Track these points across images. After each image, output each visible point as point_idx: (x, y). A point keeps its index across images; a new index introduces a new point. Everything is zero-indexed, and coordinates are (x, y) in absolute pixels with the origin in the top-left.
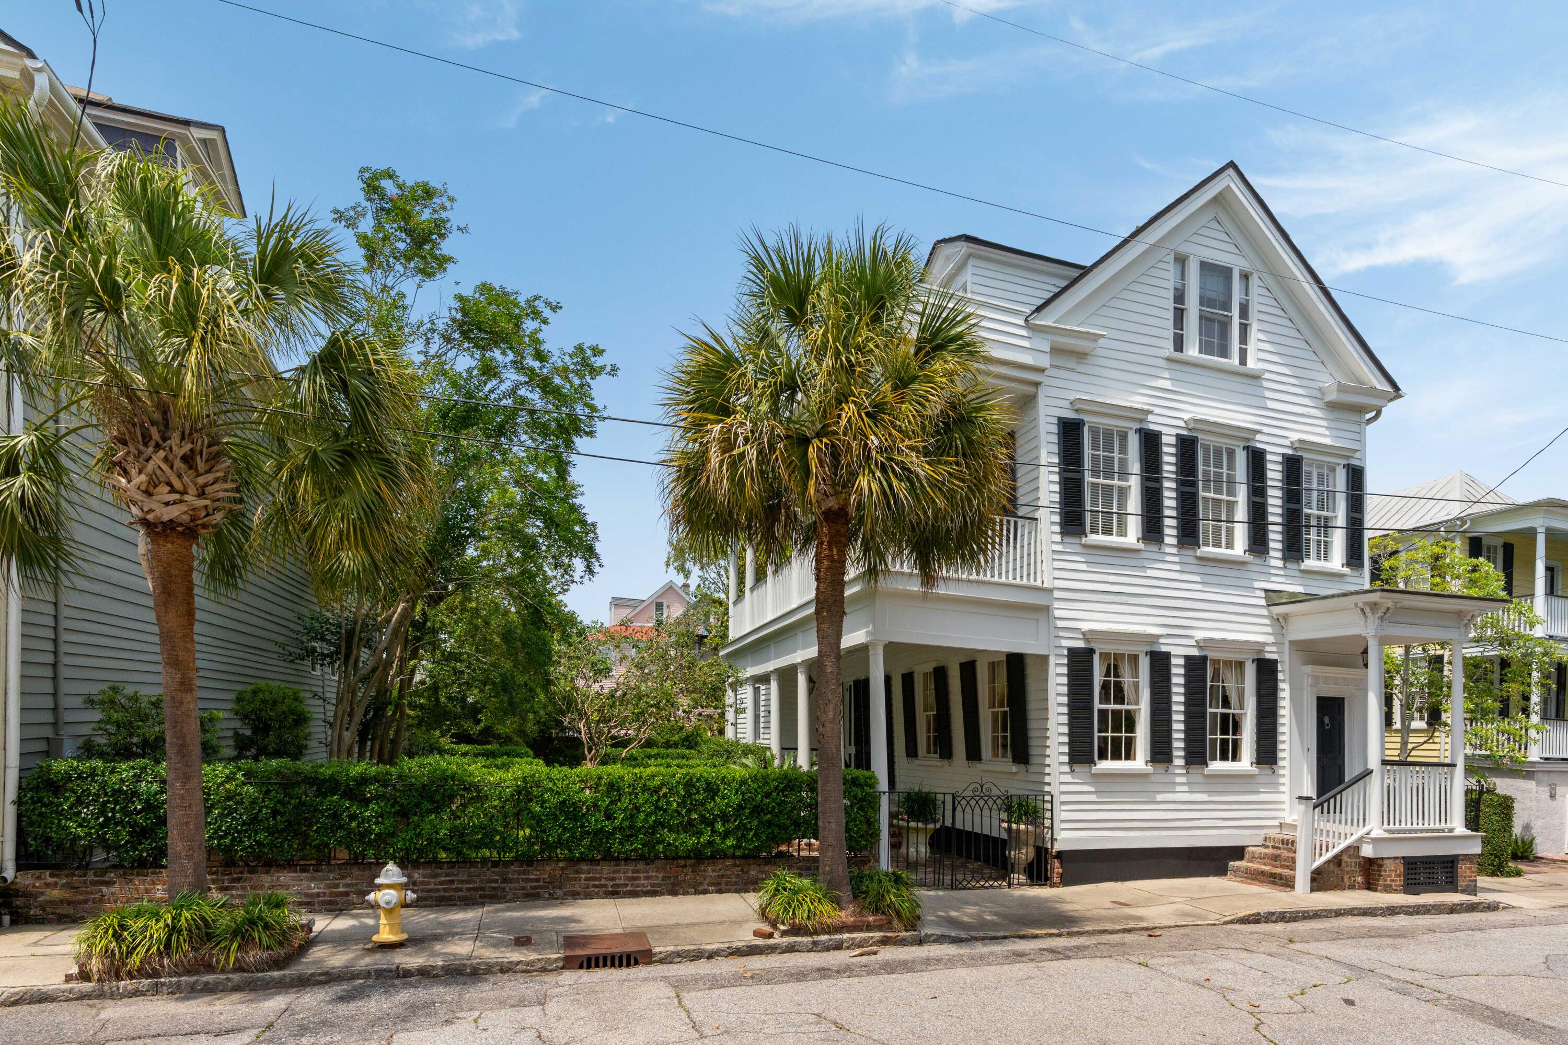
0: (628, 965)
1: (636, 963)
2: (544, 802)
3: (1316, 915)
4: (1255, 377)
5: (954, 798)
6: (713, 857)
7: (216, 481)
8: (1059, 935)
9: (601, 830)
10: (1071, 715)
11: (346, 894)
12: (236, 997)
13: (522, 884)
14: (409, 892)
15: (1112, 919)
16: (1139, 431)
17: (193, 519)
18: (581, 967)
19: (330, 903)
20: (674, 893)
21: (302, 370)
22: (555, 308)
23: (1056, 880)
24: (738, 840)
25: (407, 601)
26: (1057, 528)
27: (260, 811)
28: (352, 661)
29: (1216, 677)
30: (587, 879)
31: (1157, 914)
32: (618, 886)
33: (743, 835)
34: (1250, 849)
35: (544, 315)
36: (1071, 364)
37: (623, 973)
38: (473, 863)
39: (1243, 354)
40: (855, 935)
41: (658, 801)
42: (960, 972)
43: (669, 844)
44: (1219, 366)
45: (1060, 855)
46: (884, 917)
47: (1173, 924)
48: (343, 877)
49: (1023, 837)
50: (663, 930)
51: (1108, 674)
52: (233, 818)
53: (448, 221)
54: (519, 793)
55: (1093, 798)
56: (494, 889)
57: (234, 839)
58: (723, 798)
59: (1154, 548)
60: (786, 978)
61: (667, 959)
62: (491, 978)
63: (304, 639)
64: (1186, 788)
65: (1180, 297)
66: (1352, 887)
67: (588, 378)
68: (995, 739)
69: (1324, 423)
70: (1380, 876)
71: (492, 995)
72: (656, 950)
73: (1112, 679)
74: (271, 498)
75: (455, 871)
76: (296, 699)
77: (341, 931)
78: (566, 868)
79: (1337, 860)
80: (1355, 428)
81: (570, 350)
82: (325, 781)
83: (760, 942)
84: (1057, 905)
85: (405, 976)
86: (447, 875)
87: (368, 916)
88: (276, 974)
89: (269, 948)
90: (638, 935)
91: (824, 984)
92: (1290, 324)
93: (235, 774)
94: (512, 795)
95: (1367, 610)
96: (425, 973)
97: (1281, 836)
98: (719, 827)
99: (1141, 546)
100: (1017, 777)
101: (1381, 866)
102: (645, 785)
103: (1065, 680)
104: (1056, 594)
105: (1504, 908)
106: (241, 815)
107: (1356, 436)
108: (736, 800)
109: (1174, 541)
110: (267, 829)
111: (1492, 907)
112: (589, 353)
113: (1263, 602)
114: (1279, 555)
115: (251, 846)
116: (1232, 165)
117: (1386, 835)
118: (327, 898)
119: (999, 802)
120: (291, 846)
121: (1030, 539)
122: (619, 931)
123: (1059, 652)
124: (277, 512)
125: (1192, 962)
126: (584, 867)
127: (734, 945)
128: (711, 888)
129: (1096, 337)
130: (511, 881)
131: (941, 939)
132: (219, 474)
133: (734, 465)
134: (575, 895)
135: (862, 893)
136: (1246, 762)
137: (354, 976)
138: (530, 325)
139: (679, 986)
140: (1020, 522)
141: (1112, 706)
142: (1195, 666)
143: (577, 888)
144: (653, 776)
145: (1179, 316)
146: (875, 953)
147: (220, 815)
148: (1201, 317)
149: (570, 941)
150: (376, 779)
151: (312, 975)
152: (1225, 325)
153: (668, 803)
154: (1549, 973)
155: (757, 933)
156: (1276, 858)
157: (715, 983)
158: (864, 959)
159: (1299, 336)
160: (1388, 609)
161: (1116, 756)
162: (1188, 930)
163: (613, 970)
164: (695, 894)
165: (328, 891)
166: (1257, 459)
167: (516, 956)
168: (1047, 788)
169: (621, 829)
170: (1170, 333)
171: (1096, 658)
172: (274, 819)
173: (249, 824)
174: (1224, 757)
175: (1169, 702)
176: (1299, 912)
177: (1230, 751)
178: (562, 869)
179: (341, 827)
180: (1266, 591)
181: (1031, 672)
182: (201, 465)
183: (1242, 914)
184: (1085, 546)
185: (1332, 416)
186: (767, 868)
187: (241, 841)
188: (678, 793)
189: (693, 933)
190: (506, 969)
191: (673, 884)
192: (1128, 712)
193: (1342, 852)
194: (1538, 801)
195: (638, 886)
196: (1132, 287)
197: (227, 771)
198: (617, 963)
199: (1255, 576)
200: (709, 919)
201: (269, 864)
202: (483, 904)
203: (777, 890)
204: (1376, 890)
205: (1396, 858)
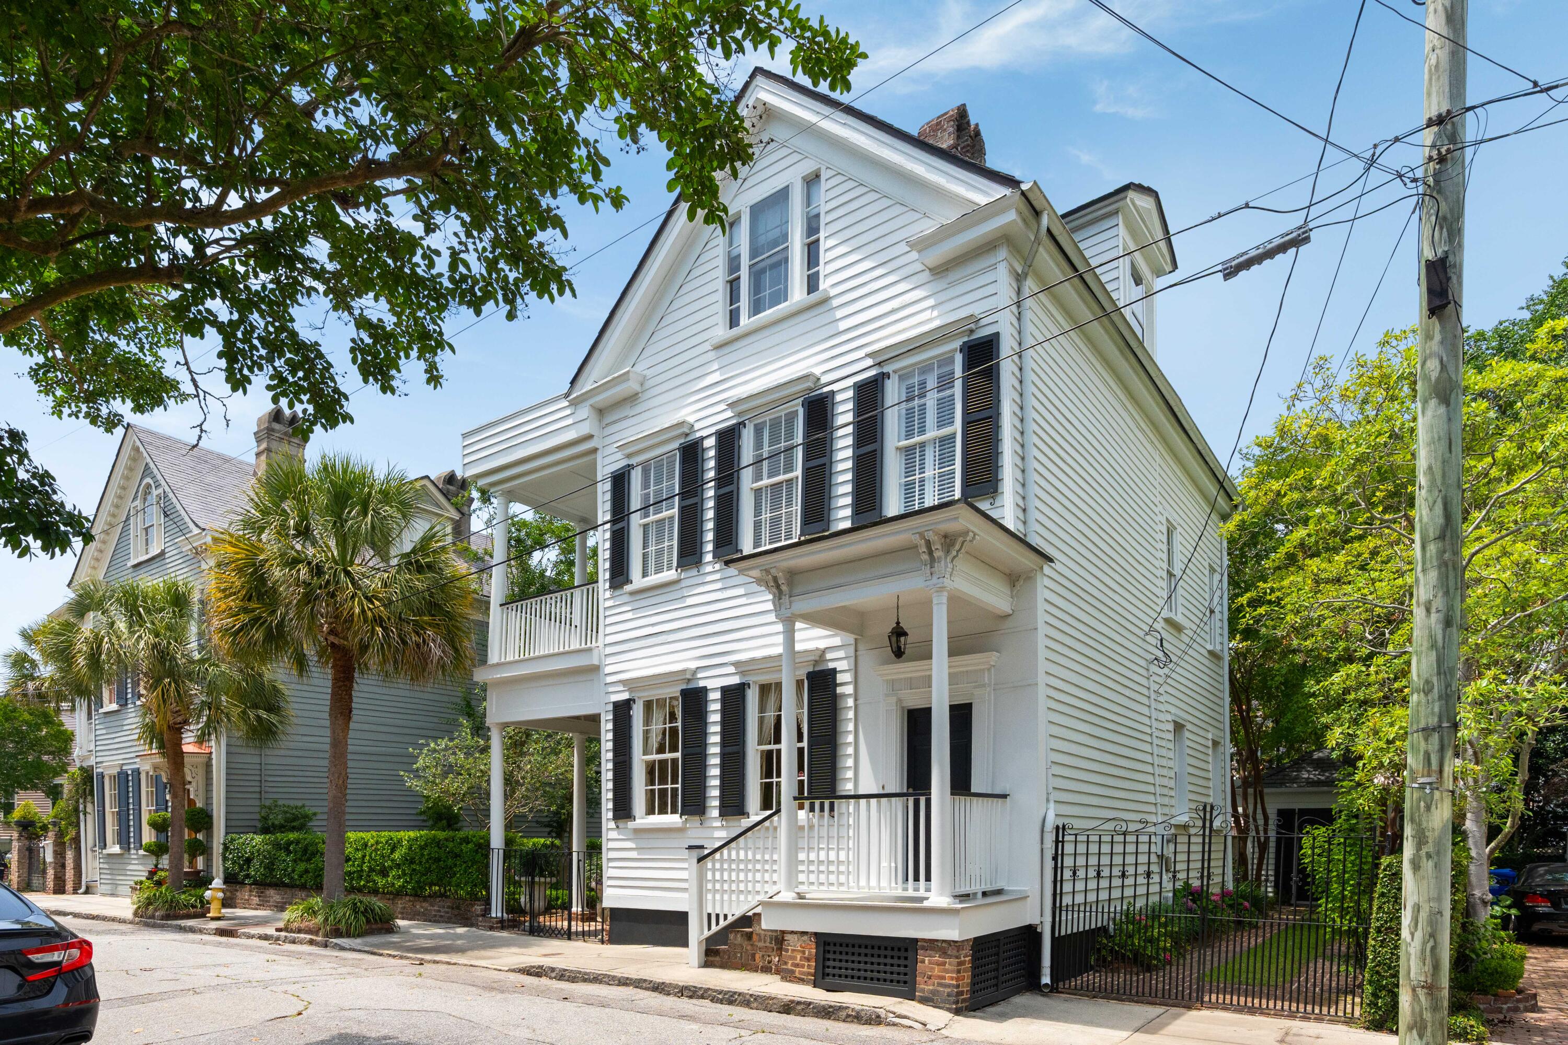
4: (827, 299)
10: (614, 770)
16: (681, 448)
23: (606, 937)
26: (609, 585)
36: (626, 412)
39: (812, 278)
44: (775, 318)
59: (694, 572)
65: (732, 266)
69: (932, 301)
99: (677, 576)
103: (611, 735)
104: (608, 651)
109: (711, 558)
123: (607, 707)
142: (733, 697)
145: (734, 288)
148: (753, 274)
152: (782, 263)
159: (888, 203)
161: (663, 810)
166: (820, 409)
170: (727, 313)
171: (636, 708)
175: (704, 744)
184: (629, 594)
185: (941, 284)
205: (804, 933)
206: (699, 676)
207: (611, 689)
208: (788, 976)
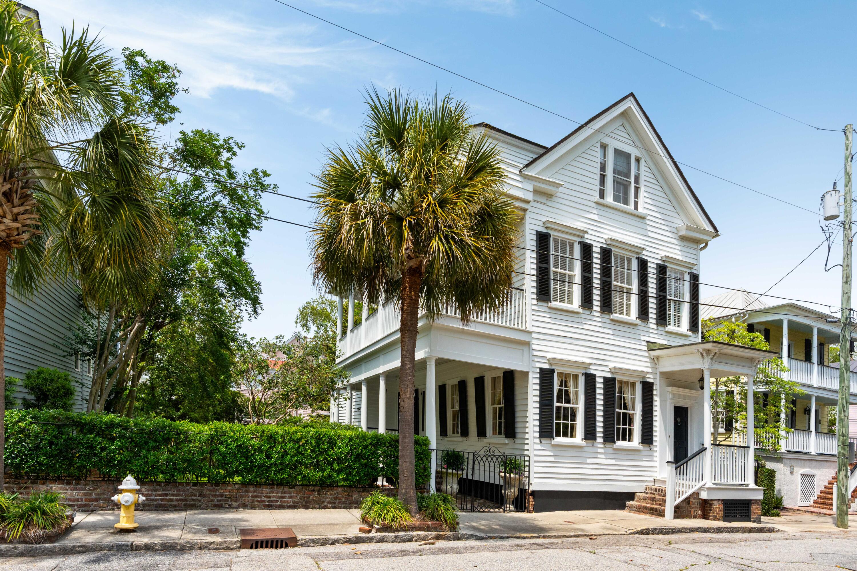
0: (282, 547)
1: (287, 546)
2: (228, 445)
3: (679, 531)
4: (642, 218)
5: (474, 456)
6: (331, 486)
7: (26, 212)
8: (538, 537)
9: (263, 465)
10: (541, 408)
11: (96, 500)
12: (20, 559)
13: (212, 498)
14: (141, 496)
15: (567, 530)
16: (581, 243)
17: (8, 236)
18: (252, 547)
19: (85, 505)
20: (306, 507)
21: (88, 141)
22: (241, 146)
23: (531, 508)
24: (347, 475)
25: (141, 322)
26: (535, 296)
27: (41, 442)
28: (103, 358)
29: (620, 392)
30: (252, 496)
31: (591, 528)
32: (272, 501)
33: (350, 473)
34: (638, 494)
35: (234, 150)
36: (544, 200)
37: (279, 551)
38: (181, 484)
39: (636, 203)
40: (420, 533)
41: (299, 447)
42: (487, 554)
43: (305, 476)
44: (624, 210)
45: (533, 493)
46: (437, 522)
47: (602, 533)
48: (95, 489)
49: (513, 482)
50: (303, 527)
51: (561, 385)
52: (22, 446)
53: (177, 84)
54: (212, 438)
55: (552, 459)
56: (193, 500)
57: (22, 459)
58: (339, 448)
59: (588, 312)
60: (382, 555)
61: (305, 544)
62: (194, 553)
63: (73, 342)
64: (603, 456)
65: (603, 168)
66: (695, 517)
67: (260, 192)
68: (494, 424)
69: (678, 248)
70: (711, 510)
71: (196, 561)
72: (299, 538)
73: (564, 388)
74: (60, 233)
75: (169, 488)
76: (66, 380)
77: (93, 522)
78: (240, 489)
79: (687, 500)
80: (694, 252)
81: (250, 172)
82: (86, 424)
83: (363, 535)
84: (534, 522)
85: (136, 550)
86: (164, 490)
87: (110, 515)
88: (48, 545)
89: (44, 528)
90: (287, 529)
91: (406, 559)
92: (660, 189)
93: (25, 416)
94: (208, 440)
95: (704, 354)
96: (149, 548)
97: (655, 487)
98: (336, 466)
99: (581, 310)
100: (508, 447)
101: (711, 505)
102: (291, 438)
103: (538, 387)
104: (534, 335)
105: (777, 531)
106: (28, 444)
107: (695, 257)
108: (346, 450)
109: (598, 309)
110: (45, 454)
111: (771, 530)
112: (261, 174)
113: (646, 348)
114: (654, 321)
115: (34, 465)
116: (632, 95)
117: (714, 486)
118: (83, 503)
119: (499, 460)
120: (60, 467)
121: (519, 302)
122: (275, 527)
123: (534, 370)
124: (64, 242)
125: (619, 552)
126: (251, 489)
127: (348, 536)
128: (330, 505)
129: (558, 185)
130: (205, 496)
131: (470, 537)
132: (28, 208)
133: (358, 230)
134: (245, 507)
135: (425, 507)
136: (636, 441)
137: (102, 549)
138: (226, 155)
139: (316, 558)
140: (514, 291)
141: (563, 405)
142: (609, 383)
143: (246, 502)
144: (296, 432)
145: (603, 178)
146: (433, 544)
147: (14, 443)
148: (614, 181)
149: (244, 532)
150: (119, 425)
151: (74, 547)
152: (627, 187)
153: (305, 450)
154: (815, 562)
155: (361, 530)
156: (653, 499)
157: (339, 557)
158: (428, 547)
159: (666, 197)
160: (715, 353)
161: (565, 435)
162: (610, 536)
163: (272, 550)
164: (319, 508)
165: (84, 497)
166: (643, 264)
167: (209, 539)
168: (526, 453)
169: (275, 464)
170: (598, 188)
171: (555, 375)
172: (50, 447)
173: (33, 450)
174: (624, 439)
175: (595, 404)
176: (670, 529)
177: (627, 436)
178: (237, 489)
179: (95, 455)
180: (647, 342)
181: (518, 383)
182: (16, 201)
183: (639, 529)
184: (550, 308)
185: (682, 244)
186: (363, 494)
187: (27, 462)
188: (311, 443)
189: (321, 529)
190: (203, 547)
191: (306, 502)
192: (572, 408)
193: (690, 496)
194: (784, 475)
195: (284, 502)
196: (577, 159)
197: (20, 414)
198: (274, 546)
199: (642, 333)
200: (330, 522)
201: (45, 480)
202: (186, 510)
203: (373, 503)
204: (708, 519)
205: (719, 500)
206: (591, 367)
207: (536, 359)
208: (715, 519)
